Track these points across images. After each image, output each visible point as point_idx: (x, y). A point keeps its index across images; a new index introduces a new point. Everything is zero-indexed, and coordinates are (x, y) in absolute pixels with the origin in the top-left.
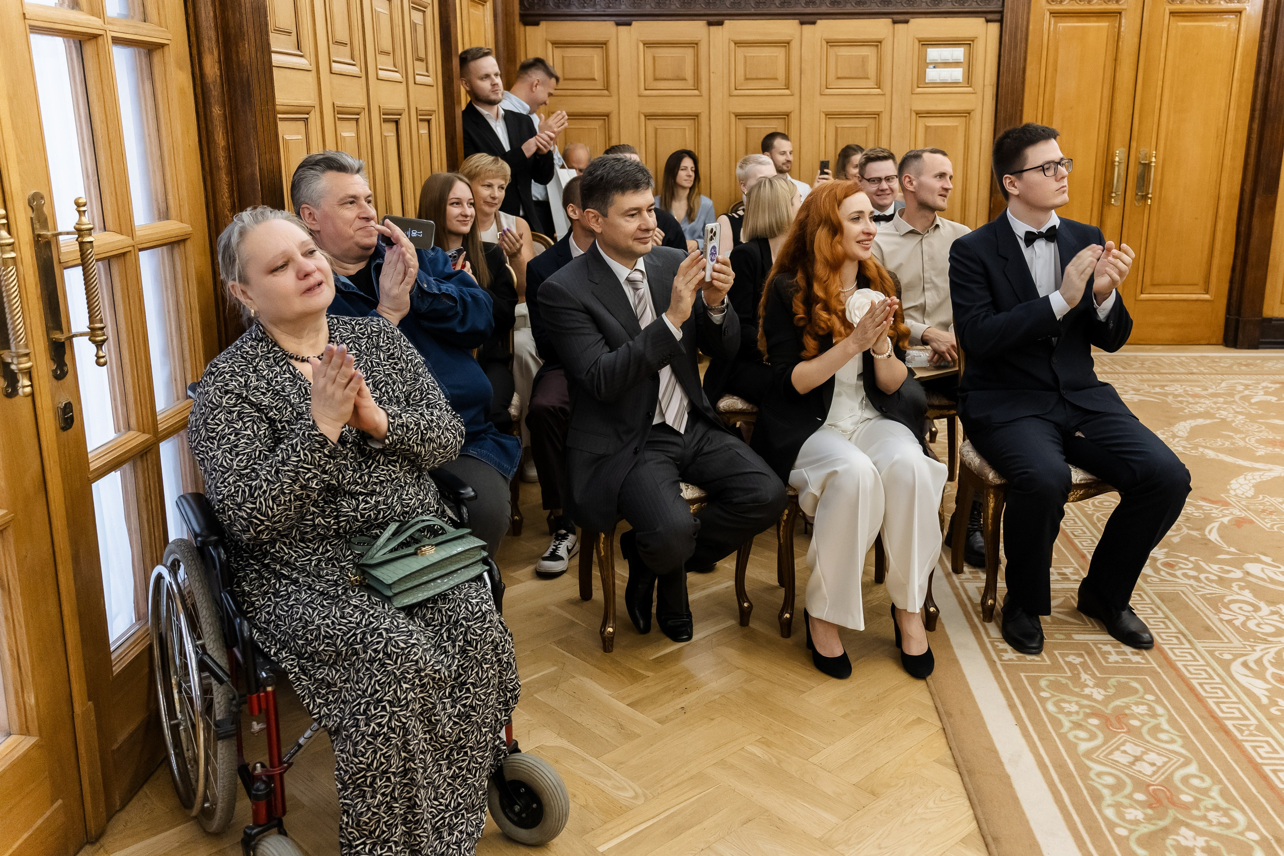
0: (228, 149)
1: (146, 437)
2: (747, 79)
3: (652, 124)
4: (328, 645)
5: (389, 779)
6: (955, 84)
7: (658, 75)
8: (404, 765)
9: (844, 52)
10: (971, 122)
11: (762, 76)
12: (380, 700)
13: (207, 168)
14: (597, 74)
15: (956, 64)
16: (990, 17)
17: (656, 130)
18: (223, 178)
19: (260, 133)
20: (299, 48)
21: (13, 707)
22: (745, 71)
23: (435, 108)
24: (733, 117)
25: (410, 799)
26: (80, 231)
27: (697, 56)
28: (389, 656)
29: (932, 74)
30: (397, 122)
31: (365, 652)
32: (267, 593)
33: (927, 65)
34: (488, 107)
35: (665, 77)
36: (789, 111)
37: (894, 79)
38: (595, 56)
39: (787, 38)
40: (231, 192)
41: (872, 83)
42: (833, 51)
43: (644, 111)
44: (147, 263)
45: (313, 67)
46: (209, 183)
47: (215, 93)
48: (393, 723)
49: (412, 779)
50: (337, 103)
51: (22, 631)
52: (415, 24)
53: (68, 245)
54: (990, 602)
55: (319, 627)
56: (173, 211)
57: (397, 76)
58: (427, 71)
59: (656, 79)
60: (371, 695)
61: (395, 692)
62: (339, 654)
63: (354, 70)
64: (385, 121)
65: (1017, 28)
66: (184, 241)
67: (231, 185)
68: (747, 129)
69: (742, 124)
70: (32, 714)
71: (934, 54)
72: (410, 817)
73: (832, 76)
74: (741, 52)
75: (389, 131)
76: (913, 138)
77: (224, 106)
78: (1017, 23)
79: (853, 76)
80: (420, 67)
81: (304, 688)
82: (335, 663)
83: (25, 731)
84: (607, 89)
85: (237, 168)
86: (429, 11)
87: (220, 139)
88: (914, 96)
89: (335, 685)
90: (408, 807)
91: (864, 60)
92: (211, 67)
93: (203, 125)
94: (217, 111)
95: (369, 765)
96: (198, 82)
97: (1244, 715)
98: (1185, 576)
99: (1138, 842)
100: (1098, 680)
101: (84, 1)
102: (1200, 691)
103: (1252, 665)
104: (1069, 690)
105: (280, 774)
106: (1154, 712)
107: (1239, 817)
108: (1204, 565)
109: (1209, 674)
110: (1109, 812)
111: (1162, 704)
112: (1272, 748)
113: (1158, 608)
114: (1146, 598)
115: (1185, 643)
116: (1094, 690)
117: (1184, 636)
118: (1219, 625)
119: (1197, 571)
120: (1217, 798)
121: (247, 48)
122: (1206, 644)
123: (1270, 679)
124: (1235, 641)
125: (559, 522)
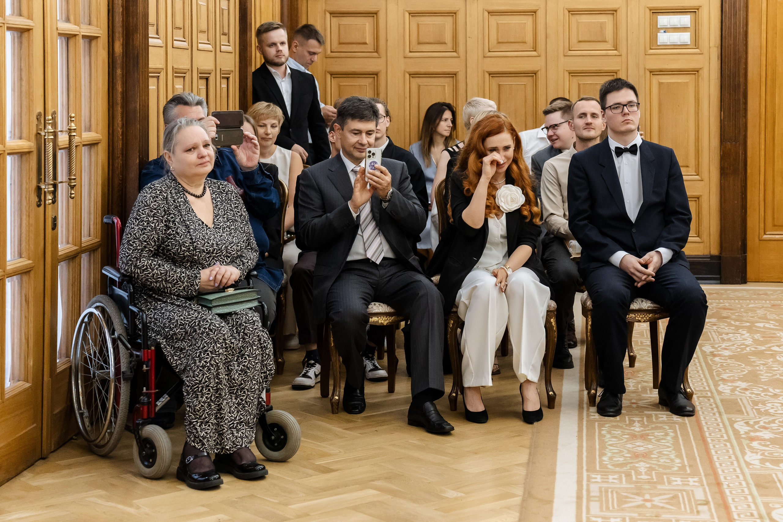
0: (122, 93)
1: (76, 249)
2: (499, 43)
3: (415, 82)
4: (181, 329)
5: (209, 390)
6: (684, 46)
7: (422, 40)
8: (216, 386)
9: (585, 19)
10: (700, 79)
11: (513, 40)
12: (206, 351)
13: (111, 104)
14: (369, 39)
15: (684, 29)
17: (419, 86)
18: (119, 109)
19: (141, 85)
20: (158, 34)
21: (22, 367)
22: (498, 36)
23: (233, 69)
24: (487, 75)
25: (219, 405)
26: (70, 130)
27: (455, 23)
28: (211, 330)
29: (663, 38)
30: (207, 79)
31: (200, 329)
32: (150, 309)
33: (658, 30)
34: (276, 67)
35: (427, 41)
36: (536, 70)
37: (629, 42)
38: (367, 24)
39: (534, 8)
40: (122, 118)
41: (609, 46)
42: (574, 19)
43: (408, 70)
45: (164, 45)
46: (111, 112)
47: (119, 61)
48: (212, 362)
49: (220, 394)
50: (175, 66)
51: (31, 325)
52: (223, 9)
53: (62, 136)
54: (591, 393)
55: (177, 321)
56: (93, 127)
57: (209, 47)
58: (229, 42)
59: (419, 43)
60: (202, 348)
61: (214, 347)
62: (186, 333)
63: (185, 45)
64: (200, 78)
66: (97, 144)
67: (122, 114)
68: (499, 85)
69: (495, 82)
70: (30, 371)
71: (663, 20)
72: (219, 415)
73: (574, 40)
74: (494, 20)
75: (202, 85)
76: (648, 92)
77: (122, 69)
79: (593, 40)
80: (225, 38)
81: (168, 352)
82: (184, 338)
83: (26, 380)
84: (377, 52)
85: (126, 104)
87: (119, 88)
88: (647, 56)
89: (185, 349)
90: (218, 410)
91: (602, 26)
92: (118, 48)
93: (111, 80)
94: (119, 72)
95: (200, 381)
96: (111, 56)
97: (722, 436)
98: (752, 393)
99: (612, 465)
100: (643, 425)
101: (72, 18)
102: (705, 429)
103: (751, 422)
104: (621, 427)
105: (155, 393)
106: (667, 434)
107: (678, 461)
108: (771, 390)
109: (718, 425)
110: (605, 458)
111: (675, 432)
112: (726, 445)
113: (716, 404)
114: (712, 400)
115: (717, 415)
116: (637, 428)
117: (720, 413)
118: (749, 409)
119: (762, 391)
120: (672, 456)
121: (138, 37)
122: (731, 416)
123: (756, 427)
124: (752, 415)
125: (310, 355)
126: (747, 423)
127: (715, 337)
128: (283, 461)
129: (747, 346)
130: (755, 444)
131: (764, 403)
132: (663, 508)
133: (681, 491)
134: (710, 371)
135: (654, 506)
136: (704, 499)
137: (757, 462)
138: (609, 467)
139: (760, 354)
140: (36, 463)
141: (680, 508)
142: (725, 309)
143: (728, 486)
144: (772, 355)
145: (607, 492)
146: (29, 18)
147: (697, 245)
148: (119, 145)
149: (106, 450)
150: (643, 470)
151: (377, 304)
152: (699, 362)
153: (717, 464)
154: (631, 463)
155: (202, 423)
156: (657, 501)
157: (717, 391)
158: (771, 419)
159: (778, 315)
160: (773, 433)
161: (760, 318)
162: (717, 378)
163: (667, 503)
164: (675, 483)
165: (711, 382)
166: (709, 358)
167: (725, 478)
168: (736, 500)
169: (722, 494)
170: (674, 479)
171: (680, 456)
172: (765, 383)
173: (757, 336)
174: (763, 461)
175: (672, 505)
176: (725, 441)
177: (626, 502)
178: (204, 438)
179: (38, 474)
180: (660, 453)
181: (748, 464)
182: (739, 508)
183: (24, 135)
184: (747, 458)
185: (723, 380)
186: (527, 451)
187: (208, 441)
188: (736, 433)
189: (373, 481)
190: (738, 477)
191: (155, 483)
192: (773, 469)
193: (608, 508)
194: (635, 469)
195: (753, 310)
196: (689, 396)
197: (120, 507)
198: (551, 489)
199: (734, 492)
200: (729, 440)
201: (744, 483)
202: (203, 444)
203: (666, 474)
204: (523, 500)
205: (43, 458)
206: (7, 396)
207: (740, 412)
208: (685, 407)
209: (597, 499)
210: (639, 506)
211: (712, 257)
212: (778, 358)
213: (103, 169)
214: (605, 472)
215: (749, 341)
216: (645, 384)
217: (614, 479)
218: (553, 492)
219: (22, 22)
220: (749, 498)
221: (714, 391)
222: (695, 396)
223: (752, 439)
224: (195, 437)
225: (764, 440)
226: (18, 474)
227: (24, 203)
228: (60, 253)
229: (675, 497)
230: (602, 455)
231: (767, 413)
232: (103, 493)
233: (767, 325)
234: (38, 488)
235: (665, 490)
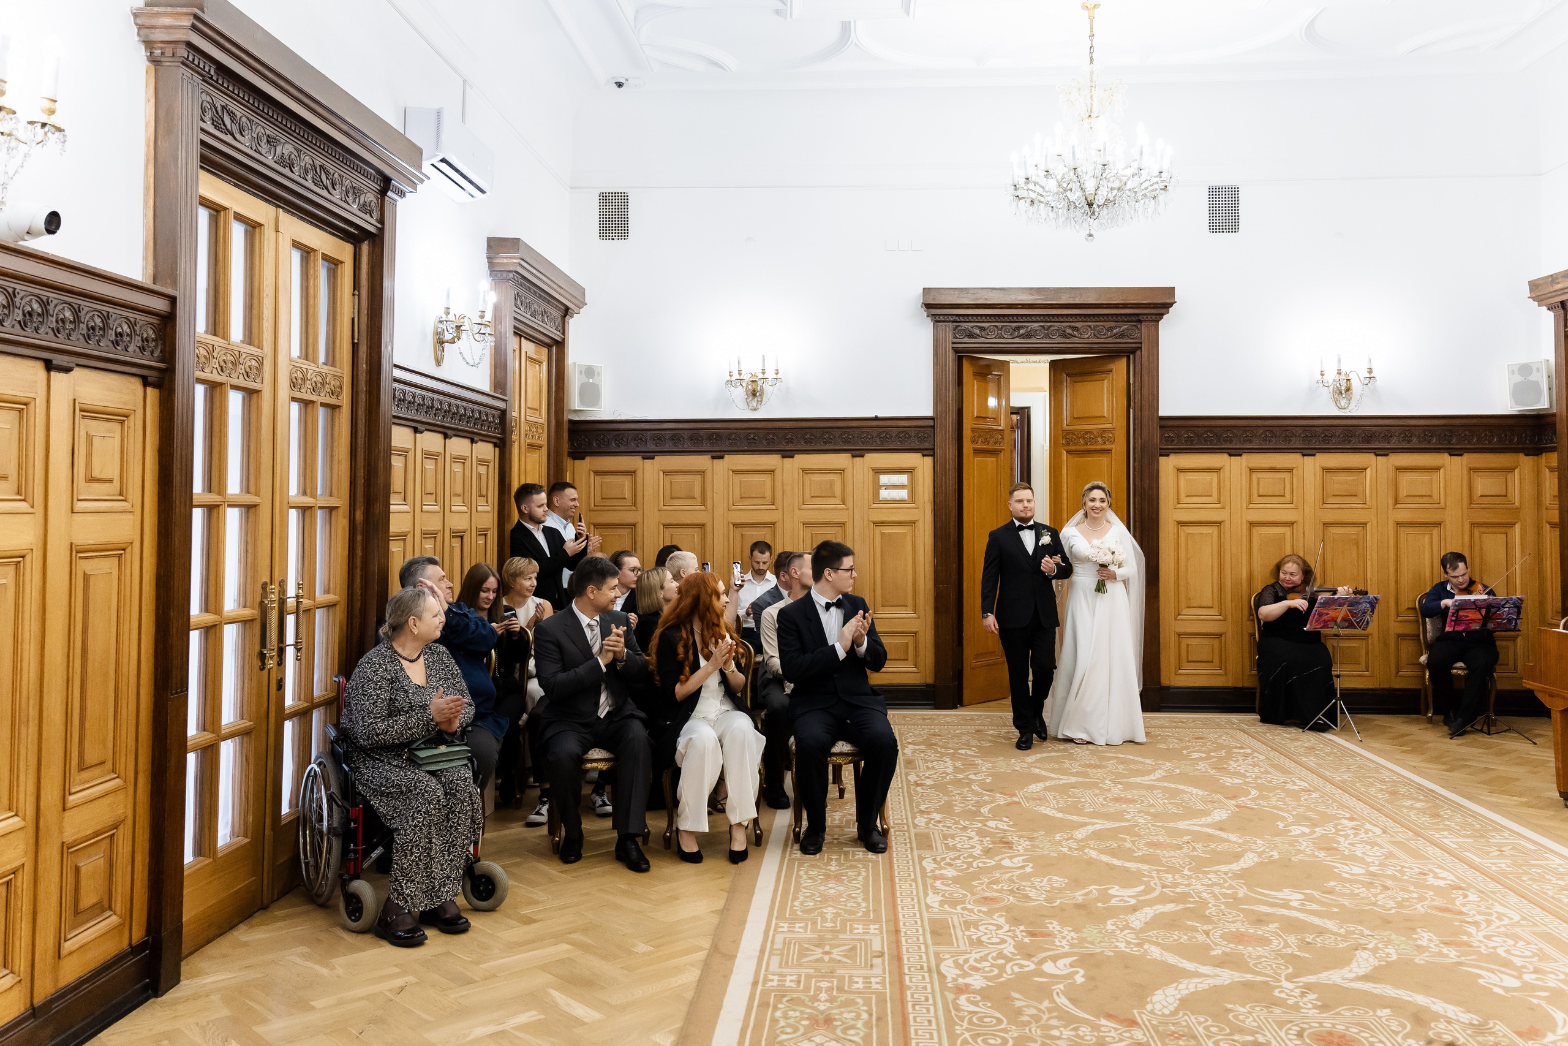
0: (362, 557)
1: (307, 704)
2: (742, 498)
3: (668, 532)
6: (902, 501)
7: (674, 496)
9: (817, 477)
10: (916, 530)
11: (754, 496)
13: (351, 568)
14: (627, 494)
15: (902, 487)
16: (926, 452)
17: (672, 535)
18: (358, 572)
20: (405, 500)
21: (242, 823)
22: (741, 492)
23: (490, 526)
24: (731, 526)
26: (297, 597)
27: (703, 481)
29: (884, 494)
30: (462, 537)
33: (880, 487)
35: (679, 496)
36: (774, 521)
37: (855, 498)
38: (626, 481)
39: (772, 468)
40: (362, 580)
41: (838, 501)
42: (807, 477)
43: (662, 522)
44: (319, 615)
45: (410, 510)
46: (350, 575)
47: (359, 528)
50: (424, 529)
51: (251, 783)
52: (480, 474)
53: (291, 603)
54: (797, 829)
56: (331, 590)
57: (465, 509)
58: (486, 503)
59: (672, 498)
63: (436, 508)
64: (453, 537)
65: (945, 460)
66: (336, 605)
67: (362, 576)
68: (742, 535)
69: (738, 531)
70: (250, 827)
71: (884, 479)
73: (807, 495)
74: (738, 478)
75: (456, 543)
76: (871, 542)
77: (363, 535)
78: (945, 457)
79: (823, 495)
80: (482, 500)
83: (246, 836)
84: (635, 506)
85: (366, 567)
86: (491, 465)
87: (359, 553)
88: (871, 510)
91: (832, 483)
92: (359, 518)
93: (351, 547)
94: (359, 538)
96: (352, 526)
97: (909, 875)
98: (944, 826)
99: (802, 911)
100: (840, 864)
101: (308, 491)
102: (896, 868)
103: (938, 859)
104: (819, 867)
105: (363, 849)
106: (859, 874)
107: (864, 904)
108: (962, 822)
109: (908, 862)
110: (796, 903)
111: (867, 872)
112: (911, 885)
113: (910, 839)
114: (907, 834)
115: (909, 851)
116: (833, 867)
117: (911, 849)
118: (939, 845)
119: (954, 824)
120: (860, 900)
121: (378, 508)
122: (920, 852)
123: (942, 864)
124: (940, 851)
125: (544, 793)
126: (934, 860)
127: (921, 765)
128: (492, 910)
129: (948, 774)
130: (938, 884)
131: (953, 837)
132: (839, 961)
133: (860, 940)
134: (911, 801)
135: (832, 960)
136: (880, 949)
137: (936, 905)
138: (799, 913)
139: (957, 783)
140: (256, 915)
141: (855, 962)
142: (934, 735)
143: (906, 933)
144: (968, 783)
145: (790, 943)
146: (256, 495)
147: (912, 675)
148: (358, 605)
149: (322, 900)
150: (829, 917)
151: (597, 750)
152: (903, 793)
153: (900, 908)
154: (821, 908)
155: (408, 881)
156: (836, 954)
157: (914, 824)
158: (957, 854)
159: (979, 741)
160: (956, 870)
161: (963, 744)
162: (916, 810)
163: (844, 956)
164: (856, 931)
165: (909, 814)
166: (912, 787)
167: (904, 924)
168: (910, 950)
169: (898, 942)
170: (856, 926)
171: (866, 899)
172: (958, 815)
173: (958, 764)
174: (942, 903)
175: (848, 958)
176: (912, 880)
177: (806, 956)
178: (408, 895)
179: (252, 926)
180: (849, 895)
181: (928, 906)
182: (911, 960)
183: (248, 604)
184: (928, 901)
185: (922, 812)
186: (726, 895)
187: (412, 899)
188: (923, 869)
189: (570, 933)
190: (916, 922)
191: (360, 936)
192: (950, 913)
193: (787, 963)
194: (822, 915)
195: (958, 736)
196: (885, 833)
197: (317, 967)
198: (736, 943)
199: (909, 941)
200: (915, 880)
201: (920, 930)
202: (407, 902)
203: (850, 920)
204: (708, 956)
205: (264, 908)
206: (220, 855)
207: (930, 847)
208: (878, 844)
209: (779, 952)
210: (818, 961)
211: (928, 685)
212: (973, 787)
213: (341, 628)
214: (793, 921)
215: (950, 770)
216: (850, 817)
217: (800, 927)
218: (739, 944)
219: (250, 499)
220: (923, 947)
221: (911, 825)
222: (892, 831)
223: (936, 878)
224: (399, 894)
225: (948, 879)
226: (232, 927)
227: (247, 668)
228: (286, 712)
229: (854, 948)
230: (795, 898)
231: (954, 848)
232: (305, 949)
233: (969, 752)
234: (246, 944)
235: (846, 940)
